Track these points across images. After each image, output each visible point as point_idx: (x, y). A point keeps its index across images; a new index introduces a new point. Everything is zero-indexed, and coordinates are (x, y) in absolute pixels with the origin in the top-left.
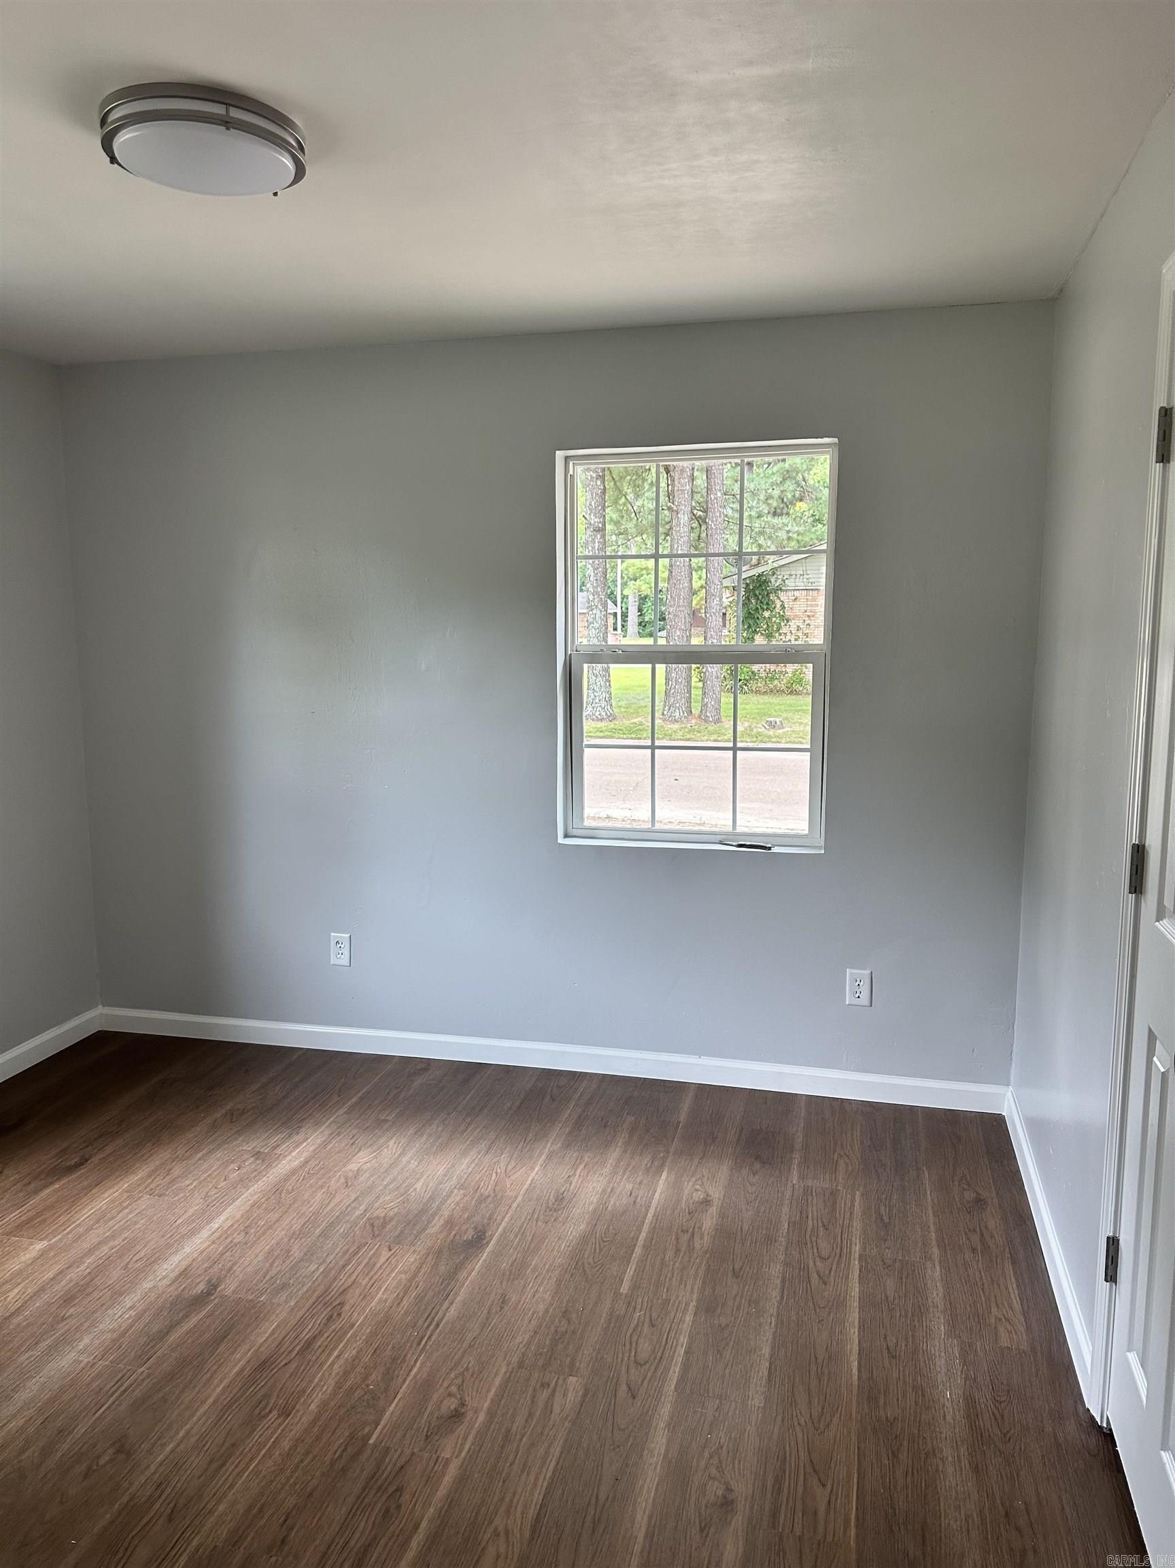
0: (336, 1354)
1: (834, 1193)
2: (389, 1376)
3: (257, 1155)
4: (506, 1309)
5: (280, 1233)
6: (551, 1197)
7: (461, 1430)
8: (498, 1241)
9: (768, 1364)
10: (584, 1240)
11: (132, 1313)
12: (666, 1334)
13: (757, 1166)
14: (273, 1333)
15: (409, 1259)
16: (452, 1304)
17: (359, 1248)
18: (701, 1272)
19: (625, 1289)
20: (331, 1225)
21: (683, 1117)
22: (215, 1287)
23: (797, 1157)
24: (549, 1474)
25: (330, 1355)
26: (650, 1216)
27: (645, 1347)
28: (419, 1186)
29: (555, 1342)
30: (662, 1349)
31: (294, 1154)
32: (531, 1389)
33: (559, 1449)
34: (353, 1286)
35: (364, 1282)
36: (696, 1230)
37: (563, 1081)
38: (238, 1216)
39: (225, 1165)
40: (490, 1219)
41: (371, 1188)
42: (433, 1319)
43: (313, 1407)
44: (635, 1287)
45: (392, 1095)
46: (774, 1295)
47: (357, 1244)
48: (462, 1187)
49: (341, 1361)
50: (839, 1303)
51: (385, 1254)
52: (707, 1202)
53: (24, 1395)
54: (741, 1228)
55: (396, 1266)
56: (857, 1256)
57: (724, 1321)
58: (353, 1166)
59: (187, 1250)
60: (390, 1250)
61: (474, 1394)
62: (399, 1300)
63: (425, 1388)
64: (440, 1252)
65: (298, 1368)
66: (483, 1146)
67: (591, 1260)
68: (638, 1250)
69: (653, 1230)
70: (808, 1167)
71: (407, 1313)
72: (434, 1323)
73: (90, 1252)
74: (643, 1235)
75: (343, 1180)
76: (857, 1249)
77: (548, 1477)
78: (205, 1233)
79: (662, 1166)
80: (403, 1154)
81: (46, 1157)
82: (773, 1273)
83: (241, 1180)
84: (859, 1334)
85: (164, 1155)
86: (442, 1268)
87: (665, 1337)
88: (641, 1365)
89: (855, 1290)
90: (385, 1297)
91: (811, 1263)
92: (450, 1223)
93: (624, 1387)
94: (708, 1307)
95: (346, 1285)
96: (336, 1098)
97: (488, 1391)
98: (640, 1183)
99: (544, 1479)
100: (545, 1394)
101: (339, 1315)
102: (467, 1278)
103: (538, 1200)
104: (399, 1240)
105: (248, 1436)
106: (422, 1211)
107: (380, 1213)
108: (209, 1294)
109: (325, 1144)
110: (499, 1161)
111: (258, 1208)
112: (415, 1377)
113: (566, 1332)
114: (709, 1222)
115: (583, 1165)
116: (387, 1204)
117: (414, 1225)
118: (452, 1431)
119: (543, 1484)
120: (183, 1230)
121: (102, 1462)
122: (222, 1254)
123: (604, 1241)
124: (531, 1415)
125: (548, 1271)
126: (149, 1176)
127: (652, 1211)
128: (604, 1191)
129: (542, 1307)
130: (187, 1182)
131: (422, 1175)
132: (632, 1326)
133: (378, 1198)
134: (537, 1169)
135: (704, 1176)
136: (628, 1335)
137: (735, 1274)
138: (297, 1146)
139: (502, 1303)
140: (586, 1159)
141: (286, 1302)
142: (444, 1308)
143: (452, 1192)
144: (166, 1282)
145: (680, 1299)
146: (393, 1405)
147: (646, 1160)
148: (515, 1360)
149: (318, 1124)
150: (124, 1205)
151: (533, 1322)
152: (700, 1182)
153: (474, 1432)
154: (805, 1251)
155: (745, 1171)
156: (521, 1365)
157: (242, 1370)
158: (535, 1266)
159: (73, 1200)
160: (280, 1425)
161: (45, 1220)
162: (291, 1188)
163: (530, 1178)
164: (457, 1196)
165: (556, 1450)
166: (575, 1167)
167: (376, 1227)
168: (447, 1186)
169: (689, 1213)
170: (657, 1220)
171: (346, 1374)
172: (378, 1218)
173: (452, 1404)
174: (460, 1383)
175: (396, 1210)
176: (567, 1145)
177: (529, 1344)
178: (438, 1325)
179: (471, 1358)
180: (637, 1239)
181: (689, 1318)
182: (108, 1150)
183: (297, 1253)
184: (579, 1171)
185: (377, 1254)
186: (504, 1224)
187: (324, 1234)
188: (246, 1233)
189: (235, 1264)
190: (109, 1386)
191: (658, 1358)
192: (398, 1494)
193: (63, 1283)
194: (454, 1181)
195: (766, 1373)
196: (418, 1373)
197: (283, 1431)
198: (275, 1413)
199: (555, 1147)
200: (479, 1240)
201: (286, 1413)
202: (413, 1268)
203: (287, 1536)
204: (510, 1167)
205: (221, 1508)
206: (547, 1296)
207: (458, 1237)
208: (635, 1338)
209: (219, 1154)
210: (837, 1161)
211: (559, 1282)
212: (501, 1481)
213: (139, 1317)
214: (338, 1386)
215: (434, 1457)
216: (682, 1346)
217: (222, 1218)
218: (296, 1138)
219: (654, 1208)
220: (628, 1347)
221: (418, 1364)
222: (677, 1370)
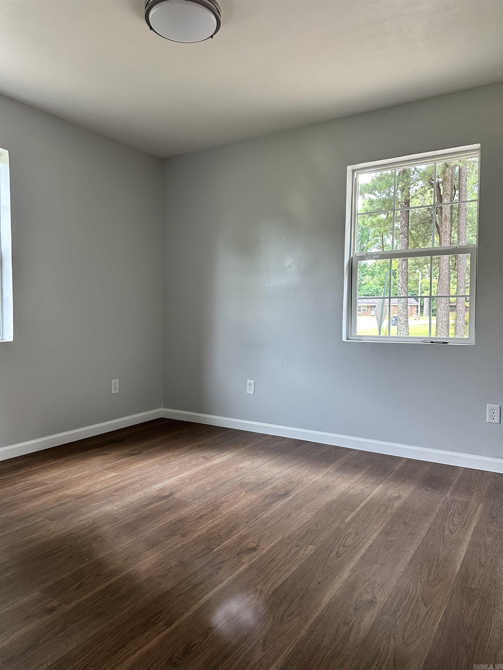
0: (211, 521)
1: (467, 503)
2: (230, 531)
3: (205, 458)
4: (289, 518)
5: (204, 482)
6: (323, 486)
7: (255, 554)
8: (294, 496)
9: (411, 557)
10: (334, 502)
11: (138, 498)
12: (362, 539)
13: (429, 488)
14: (188, 511)
15: (253, 496)
16: (266, 513)
17: (234, 490)
18: (387, 520)
19: (347, 520)
20: (225, 482)
21: (397, 468)
22: (173, 494)
23: (451, 488)
24: (288, 575)
25: (208, 521)
26: (368, 498)
27: (349, 542)
28: (266, 475)
29: (307, 533)
30: (358, 543)
31: (219, 459)
32: (291, 546)
33: (296, 568)
34: (227, 502)
35: (232, 501)
36: (390, 506)
37: (342, 451)
38: (190, 475)
39: (191, 459)
40: (293, 489)
41: (246, 473)
42: (256, 516)
43: (195, 536)
44: (353, 520)
45: (266, 446)
46: (423, 534)
47: (233, 489)
48: (284, 477)
49: (212, 524)
50: (458, 542)
51: (244, 494)
52: (399, 497)
53: (89, 515)
54: (414, 509)
55: (247, 498)
56: (473, 526)
57: (393, 539)
58: (241, 465)
59: (166, 482)
60: (246, 493)
61: (264, 543)
62: (244, 509)
63: (245, 537)
64: (267, 496)
65: (194, 523)
66: (298, 466)
67: (335, 509)
68: (358, 509)
69: (368, 503)
70: (457, 492)
71: (245, 513)
72: (256, 518)
73: (131, 478)
74: (363, 504)
75: (235, 469)
76: (474, 524)
77: (287, 576)
78: (175, 478)
79: (380, 483)
80: (263, 464)
81: (127, 451)
82: (425, 526)
83: (195, 464)
84: (465, 554)
85: (170, 454)
86: (266, 501)
87: (361, 540)
88: (346, 547)
89: (468, 538)
90: (238, 507)
91: (447, 525)
92: (275, 488)
93: (335, 553)
94: (386, 533)
95: (224, 501)
96: (242, 445)
97: (271, 543)
98: (367, 487)
99: (285, 576)
100: (297, 549)
101: (218, 509)
102: (276, 506)
103: (317, 486)
104: (251, 490)
105: (166, 540)
106: (265, 482)
107: (246, 481)
108: (169, 496)
109: (233, 457)
110: (304, 472)
111: (199, 473)
112: (241, 533)
113: (314, 530)
114: (397, 504)
115: (342, 478)
116: (252, 478)
117: (259, 486)
118: (250, 554)
119: (284, 578)
120: (167, 476)
121: (108, 538)
122: (178, 485)
123: (342, 503)
124: (287, 554)
125: (313, 509)
126: (161, 459)
127: (370, 497)
128: (349, 487)
129: (305, 520)
130: (175, 463)
131: (269, 471)
132: (347, 533)
133: (248, 476)
134: (320, 476)
135: (400, 489)
136: (343, 536)
137: (405, 523)
138: (221, 457)
139: (288, 516)
140: (344, 476)
141: (198, 503)
142: (262, 514)
143: (279, 478)
144: (154, 490)
145: (373, 528)
146: (228, 541)
147: (373, 480)
148: (287, 536)
149: (231, 452)
150: (149, 466)
151: (300, 524)
152: (398, 490)
153: (260, 555)
154: (445, 521)
155: (422, 490)
156: (289, 537)
157: (172, 520)
158: (308, 507)
159: (131, 464)
160: (179, 539)
161: (119, 467)
162: (214, 469)
163: (316, 479)
164: (282, 480)
165: (294, 568)
166: (338, 478)
167: (242, 485)
168: (278, 476)
169: (389, 500)
170: (371, 500)
171: (212, 528)
172: (245, 482)
173: (254, 545)
174: (260, 539)
175: (253, 481)
176: (337, 471)
177: (295, 531)
178: (257, 519)
179: (268, 532)
180: (359, 505)
181: (375, 535)
182: (150, 451)
183: (208, 488)
184: (339, 479)
185: (241, 493)
186: (298, 491)
187: (222, 485)
188: (191, 480)
189: (182, 489)
190: (120, 517)
191: (355, 546)
192: (219, 569)
193: (117, 486)
194: (282, 475)
195: (409, 560)
196: (242, 533)
197: (180, 541)
198: (179, 535)
199: (331, 471)
200: (286, 494)
201: (183, 536)
202: (254, 499)
203: (168, 574)
204: (308, 474)
205: (146, 560)
206: (310, 517)
207: (277, 493)
208: (346, 537)
209: (190, 456)
210: (473, 492)
211: (317, 513)
212: (265, 574)
213: (141, 499)
214: (208, 531)
215: (239, 560)
216: (369, 544)
217: (183, 475)
218: (222, 455)
219: (371, 496)
220: (342, 539)
221: (244, 530)
222: (363, 551)
